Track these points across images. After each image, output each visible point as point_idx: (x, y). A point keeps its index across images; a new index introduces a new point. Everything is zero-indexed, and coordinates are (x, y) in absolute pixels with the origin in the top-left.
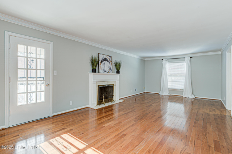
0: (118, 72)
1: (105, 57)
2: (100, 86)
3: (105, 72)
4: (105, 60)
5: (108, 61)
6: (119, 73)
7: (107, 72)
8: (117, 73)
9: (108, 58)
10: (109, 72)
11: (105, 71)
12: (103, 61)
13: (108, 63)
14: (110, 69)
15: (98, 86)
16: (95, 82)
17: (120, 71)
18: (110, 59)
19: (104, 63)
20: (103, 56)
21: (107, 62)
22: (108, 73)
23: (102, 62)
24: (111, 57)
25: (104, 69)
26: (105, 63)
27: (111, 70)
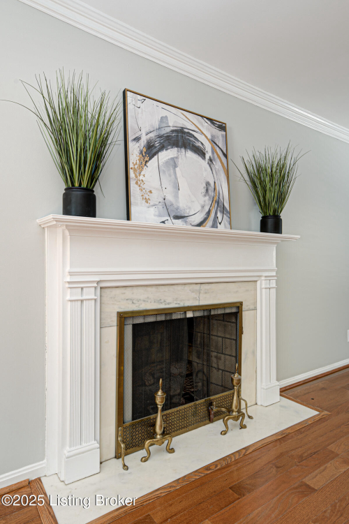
0: (270, 222)
1: (176, 120)
2: (140, 321)
3: (179, 224)
4: (180, 139)
5: (200, 152)
6: (277, 228)
7: (198, 218)
8: (264, 228)
9: (204, 134)
10: (210, 222)
11: (177, 217)
12: (162, 148)
13: (204, 164)
14: (218, 202)
15: (123, 317)
16: (90, 294)
17: (283, 216)
18: (213, 142)
19: (173, 163)
20: (164, 113)
21: (190, 154)
22: (200, 224)
23: (151, 150)
24: (222, 127)
25: (170, 198)
26: (180, 162)
27: (224, 210)
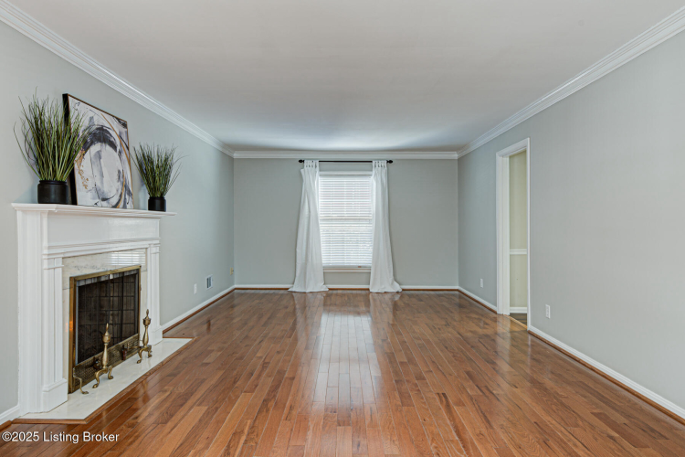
0: (158, 202)
1: (101, 120)
2: (82, 284)
3: (105, 203)
4: (101, 136)
5: (113, 145)
6: (162, 208)
7: (114, 201)
8: (152, 206)
9: (115, 130)
10: (121, 204)
11: (104, 200)
12: (92, 143)
13: (116, 155)
14: (125, 186)
15: (74, 280)
16: (59, 263)
17: (166, 197)
18: (120, 137)
19: (99, 155)
20: (91, 114)
21: (108, 148)
22: (115, 206)
23: (86, 147)
24: (125, 125)
25: (99, 184)
26: (103, 154)
27: (130, 194)
